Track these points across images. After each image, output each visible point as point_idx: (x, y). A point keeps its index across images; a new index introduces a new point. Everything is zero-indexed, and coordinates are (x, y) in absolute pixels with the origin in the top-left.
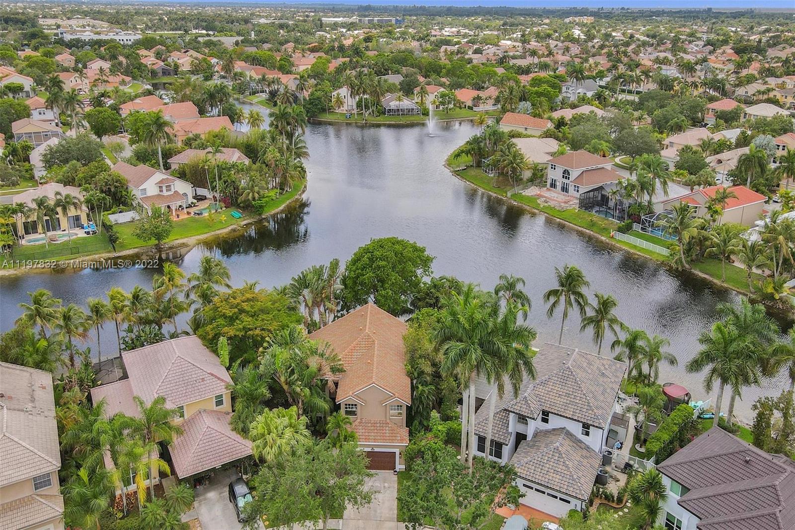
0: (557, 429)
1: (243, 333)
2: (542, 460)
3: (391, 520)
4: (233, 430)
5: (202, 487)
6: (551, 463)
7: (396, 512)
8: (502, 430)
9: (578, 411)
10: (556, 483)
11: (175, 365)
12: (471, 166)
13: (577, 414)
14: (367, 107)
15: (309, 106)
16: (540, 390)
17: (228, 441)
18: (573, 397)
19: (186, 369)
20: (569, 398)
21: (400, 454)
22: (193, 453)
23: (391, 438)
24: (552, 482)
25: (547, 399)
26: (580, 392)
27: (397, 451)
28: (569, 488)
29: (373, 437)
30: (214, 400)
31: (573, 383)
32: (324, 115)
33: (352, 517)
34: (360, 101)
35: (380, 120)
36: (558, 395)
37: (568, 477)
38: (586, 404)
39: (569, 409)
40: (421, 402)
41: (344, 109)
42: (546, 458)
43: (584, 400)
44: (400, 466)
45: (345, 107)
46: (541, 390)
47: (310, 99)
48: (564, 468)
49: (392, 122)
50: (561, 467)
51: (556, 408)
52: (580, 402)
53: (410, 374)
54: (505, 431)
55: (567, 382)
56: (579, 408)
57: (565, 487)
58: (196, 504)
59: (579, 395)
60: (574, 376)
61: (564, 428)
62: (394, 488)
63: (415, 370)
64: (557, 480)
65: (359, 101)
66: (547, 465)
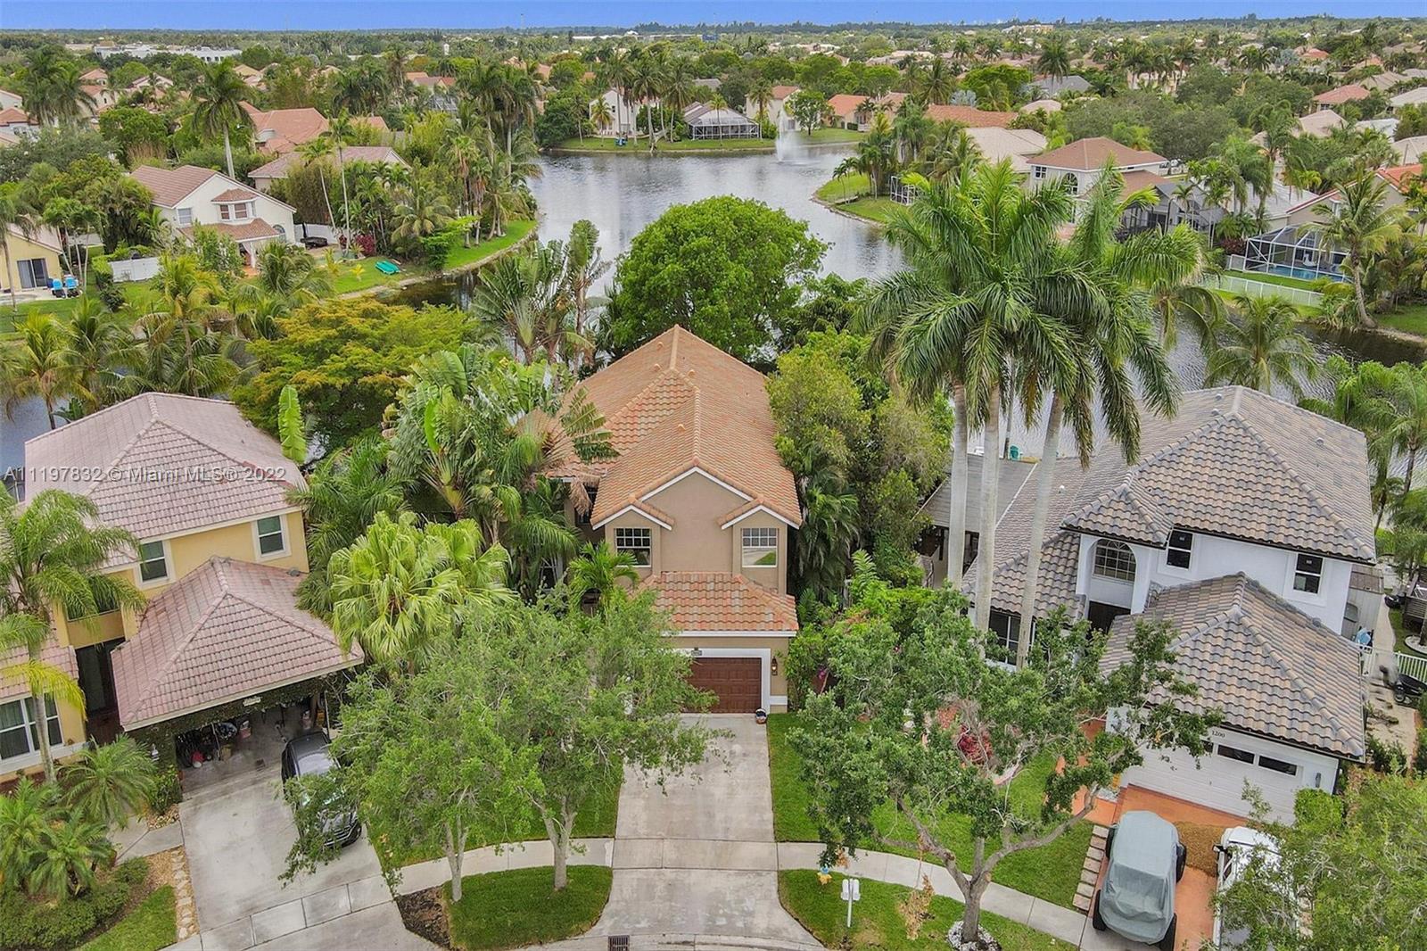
0: (1220, 580)
1: (347, 381)
2: (1197, 654)
3: (758, 838)
4: (301, 608)
5: (209, 766)
6: (1227, 661)
7: (769, 816)
8: (1056, 592)
9: (1283, 522)
10: (1252, 713)
11: (144, 442)
12: (868, 195)
13: (1282, 530)
14: (656, 124)
15: (545, 125)
16: (1161, 477)
17: (282, 631)
18: (1260, 487)
19: (176, 451)
20: (1249, 493)
21: (774, 662)
22: (175, 662)
23: (747, 618)
24: (1242, 711)
25: (1184, 497)
26: (1279, 474)
27: (765, 654)
28: (1296, 724)
29: (696, 617)
30: (255, 536)
31: (1255, 456)
32: (575, 142)
33: (643, 831)
34: (644, 112)
35: (684, 146)
36: (1213, 487)
37: (1287, 694)
38: (1305, 502)
39: (1255, 517)
40: (823, 538)
41: (613, 130)
42: (1209, 648)
43: (1296, 492)
44: (774, 700)
45: (616, 128)
46: (1165, 479)
47: (547, 113)
48: (1268, 670)
49: (705, 151)
50: (1258, 668)
51: (1217, 518)
52: (1286, 498)
53: (790, 462)
54: (1064, 593)
55: (1236, 453)
56: (1284, 514)
57: (1285, 722)
58: (183, 809)
59: (1279, 482)
60: (1253, 437)
61: (1241, 575)
62: (759, 754)
63: (806, 451)
64: (1253, 704)
65: (642, 113)
66: (1216, 667)
